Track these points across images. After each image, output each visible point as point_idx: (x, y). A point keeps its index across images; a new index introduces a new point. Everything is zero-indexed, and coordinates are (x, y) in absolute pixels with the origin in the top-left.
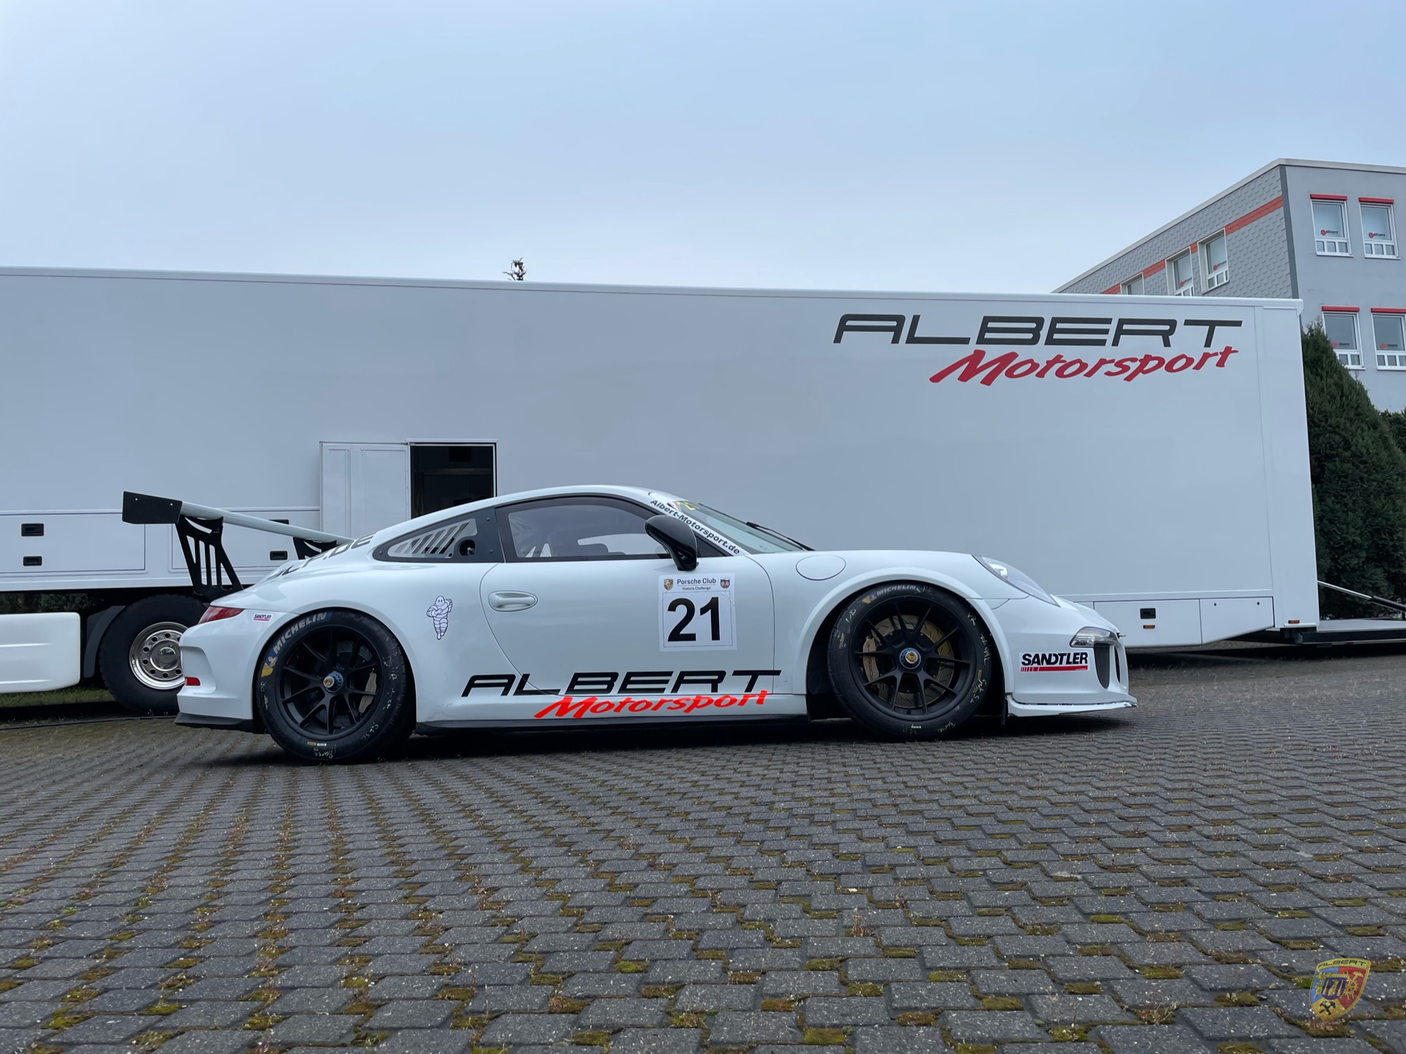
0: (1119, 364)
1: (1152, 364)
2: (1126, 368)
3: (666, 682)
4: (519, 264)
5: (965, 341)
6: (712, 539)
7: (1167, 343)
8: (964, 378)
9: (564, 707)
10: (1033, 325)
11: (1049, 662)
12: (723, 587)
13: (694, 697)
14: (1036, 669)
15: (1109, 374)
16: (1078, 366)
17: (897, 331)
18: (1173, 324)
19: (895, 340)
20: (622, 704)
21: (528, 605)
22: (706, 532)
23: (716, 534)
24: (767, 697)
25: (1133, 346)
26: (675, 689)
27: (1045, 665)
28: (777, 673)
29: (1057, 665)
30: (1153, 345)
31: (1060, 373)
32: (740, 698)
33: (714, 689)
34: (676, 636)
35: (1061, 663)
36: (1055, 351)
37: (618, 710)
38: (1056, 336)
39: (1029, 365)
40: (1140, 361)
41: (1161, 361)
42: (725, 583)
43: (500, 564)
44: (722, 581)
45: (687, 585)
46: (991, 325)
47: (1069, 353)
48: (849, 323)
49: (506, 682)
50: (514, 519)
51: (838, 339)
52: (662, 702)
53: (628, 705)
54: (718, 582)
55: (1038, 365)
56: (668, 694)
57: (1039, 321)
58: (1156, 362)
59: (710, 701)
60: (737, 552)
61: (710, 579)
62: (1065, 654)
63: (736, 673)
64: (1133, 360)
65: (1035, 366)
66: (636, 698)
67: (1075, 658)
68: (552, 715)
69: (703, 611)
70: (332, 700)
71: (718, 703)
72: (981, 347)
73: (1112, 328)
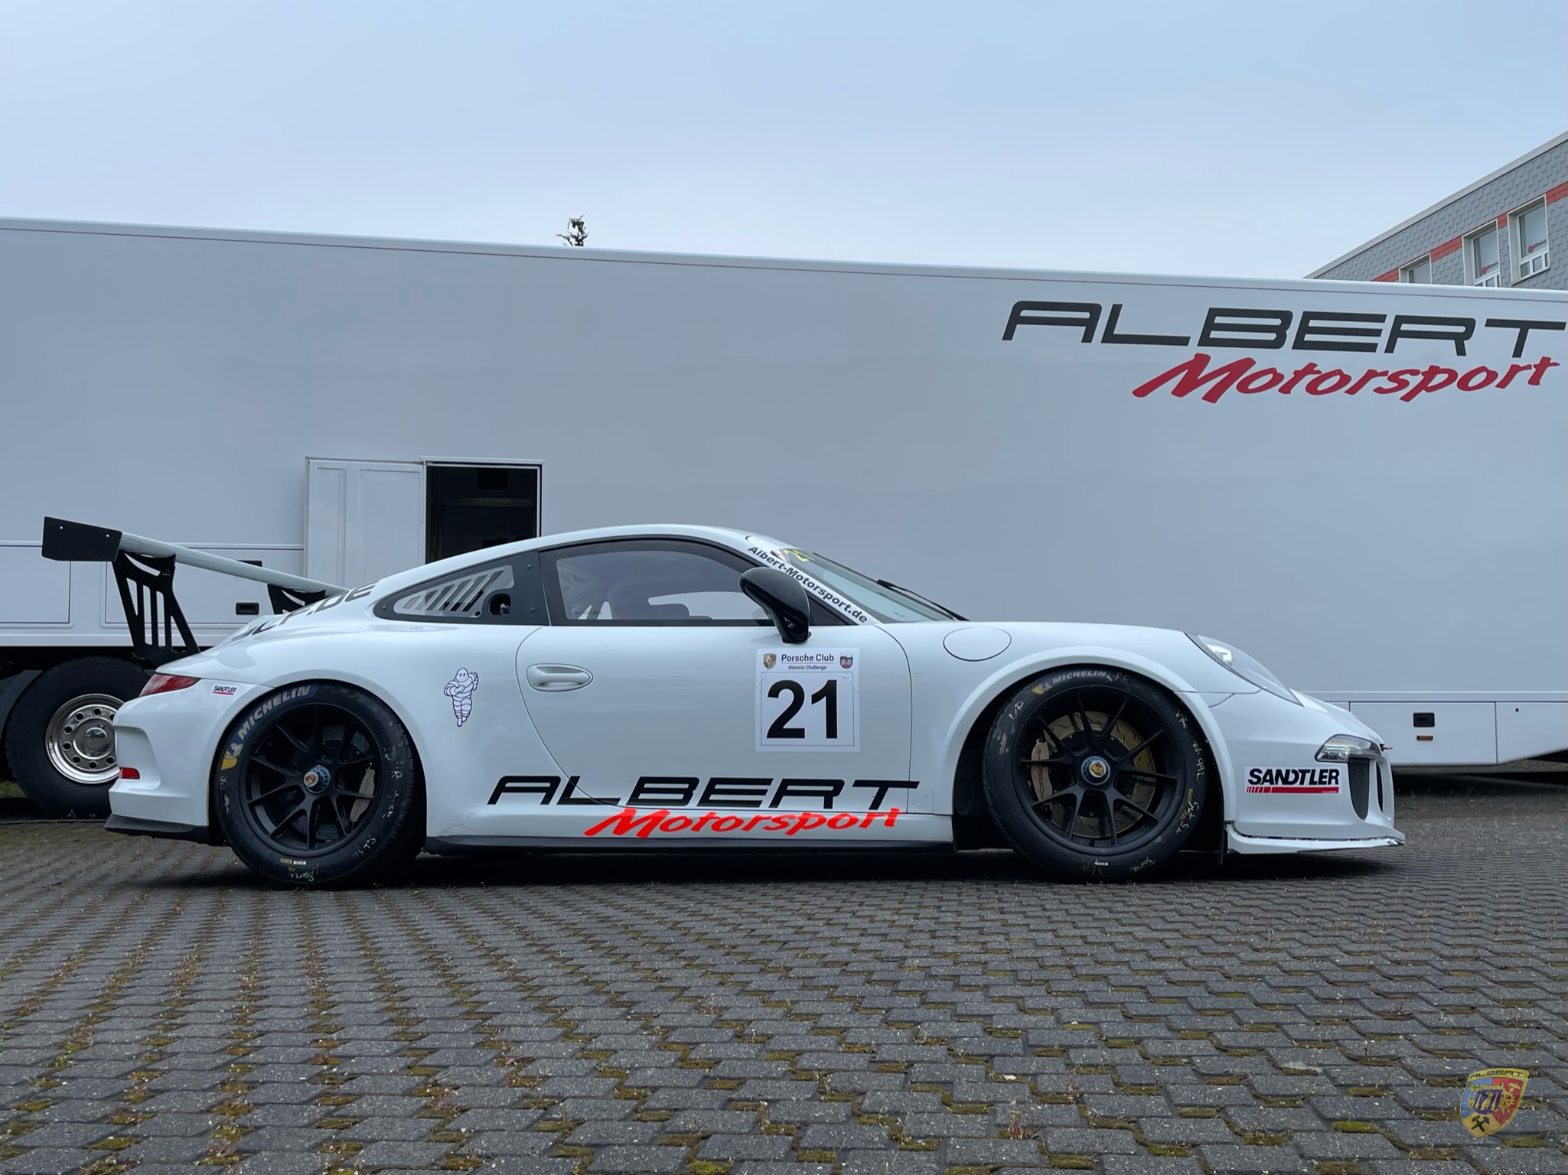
0: (1394, 378)
1: (1440, 378)
2: (1406, 383)
3: (763, 792)
4: (578, 224)
5: (1183, 341)
6: (829, 602)
7: (1461, 351)
8: (1180, 391)
9: (625, 822)
10: (1277, 322)
11: (1285, 781)
12: (844, 666)
13: (800, 815)
14: (1267, 790)
15: (1379, 390)
16: (1336, 379)
17: (1090, 325)
18: (1470, 324)
19: (1088, 338)
20: (703, 820)
21: (580, 683)
22: (822, 592)
23: (836, 595)
24: (899, 818)
25: (1413, 354)
26: (775, 803)
27: (1280, 784)
28: (914, 785)
29: (1297, 785)
30: (1443, 353)
31: (1312, 389)
32: (862, 818)
33: (828, 804)
34: (778, 730)
35: (1302, 783)
36: (1305, 357)
37: (697, 828)
38: (1308, 337)
39: (1270, 376)
40: (1423, 373)
41: (1452, 375)
42: (846, 662)
43: (544, 627)
44: (842, 658)
45: (794, 663)
46: (1218, 320)
47: (1326, 361)
48: (1025, 313)
49: (547, 787)
50: (564, 567)
51: (1008, 335)
52: (757, 820)
53: (712, 822)
54: (837, 659)
55: (1281, 377)
56: (765, 810)
57: (1286, 317)
58: (1446, 376)
59: (822, 821)
60: (863, 619)
61: (827, 655)
62: (1308, 771)
63: (858, 784)
64: (1414, 373)
65: (1278, 378)
66: (722, 813)
67: (1321, 776)
68: (608, 832)
69: (816, 698)
70: (315, 803)
71: (833, 823)
72: (1205, 350)
73: (1387, 327)
